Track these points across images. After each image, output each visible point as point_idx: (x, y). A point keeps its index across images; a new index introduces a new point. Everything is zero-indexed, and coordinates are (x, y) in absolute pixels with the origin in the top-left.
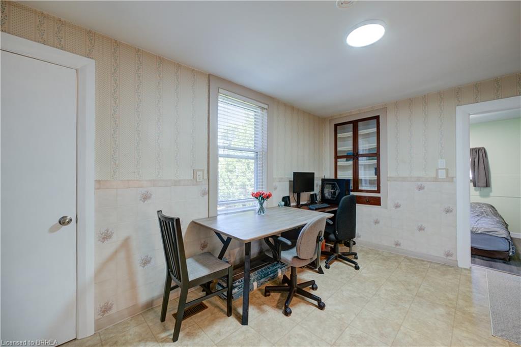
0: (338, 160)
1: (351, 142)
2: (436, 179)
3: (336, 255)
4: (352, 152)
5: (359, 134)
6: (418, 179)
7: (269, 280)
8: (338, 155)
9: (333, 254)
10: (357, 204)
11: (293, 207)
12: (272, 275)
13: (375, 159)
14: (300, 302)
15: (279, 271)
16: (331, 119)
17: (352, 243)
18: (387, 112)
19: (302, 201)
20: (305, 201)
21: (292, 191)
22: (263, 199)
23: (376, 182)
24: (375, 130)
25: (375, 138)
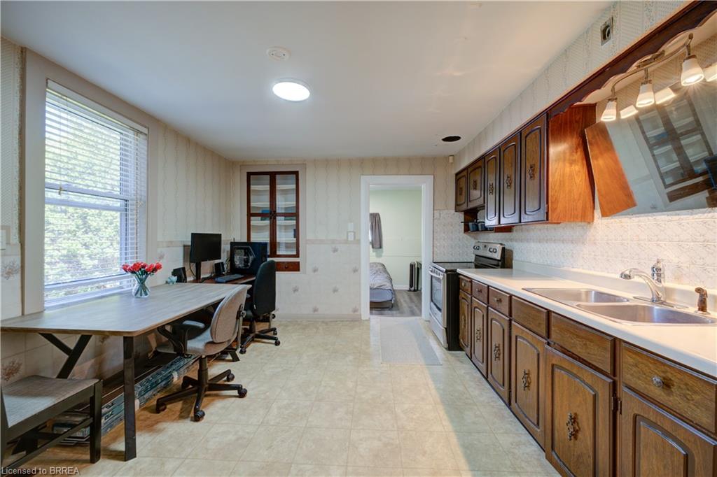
0: (252, 218)
1: (267, 197)
2: (346, 242)
3: (252, 335)
4: (269, 209)
5: (277, 188)
6: (333, 242)
7: (158, 392)
8: (252, 212)
9: (249, 335)
10: (277, 272)
11: (190, 282)
12: (164, 383)
13: (294, 220)
14: (213, 400)
15: (175, 375)
16: (243, 165)
17: (271, 317)
18: (306, 168)
19: (204, 274)
20: (207, 273)
21: (189, 260)
22: (145, 272)
23: (295, 245)
24: (294, 186)
25: (294, 196)
